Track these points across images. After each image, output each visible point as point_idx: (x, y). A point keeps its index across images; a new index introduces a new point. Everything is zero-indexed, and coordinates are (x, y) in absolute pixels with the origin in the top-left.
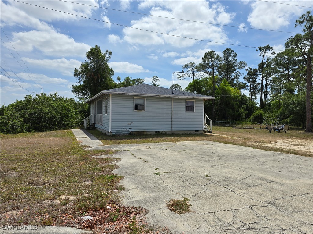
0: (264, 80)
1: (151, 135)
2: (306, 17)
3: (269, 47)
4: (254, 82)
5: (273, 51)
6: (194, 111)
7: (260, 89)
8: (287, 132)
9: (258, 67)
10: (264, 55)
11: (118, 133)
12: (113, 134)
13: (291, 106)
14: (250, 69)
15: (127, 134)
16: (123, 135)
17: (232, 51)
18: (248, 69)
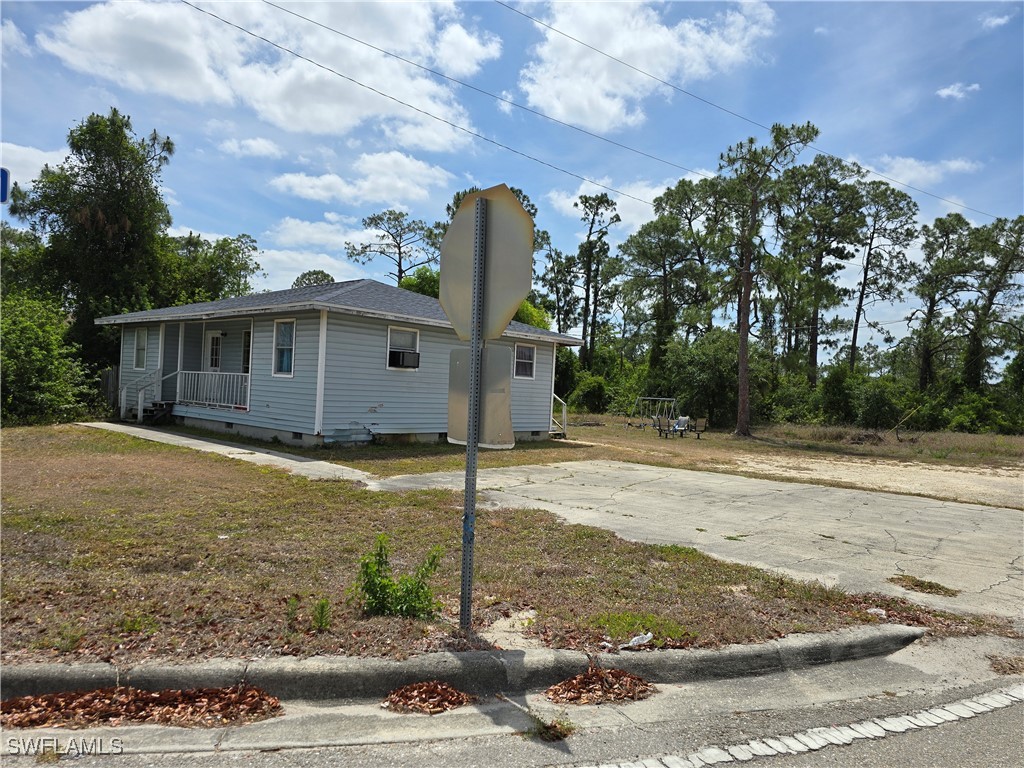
0: (591, 290)
1: (426, 445)
2: (745, 150)
3: (607, 201)
4: (568, 292)
5: (614, 213)
6: (531, 375)
7: (579, 314)
8: (702, 436)
9: (578, 252)
10: (593, 220)
11: (340, 439)
12: (326, 441)
13: (690, 368)
14: (559, 255)
15: (363, 442)
16: (353, 444)
17: (525, 197)
18: (553, 254)
